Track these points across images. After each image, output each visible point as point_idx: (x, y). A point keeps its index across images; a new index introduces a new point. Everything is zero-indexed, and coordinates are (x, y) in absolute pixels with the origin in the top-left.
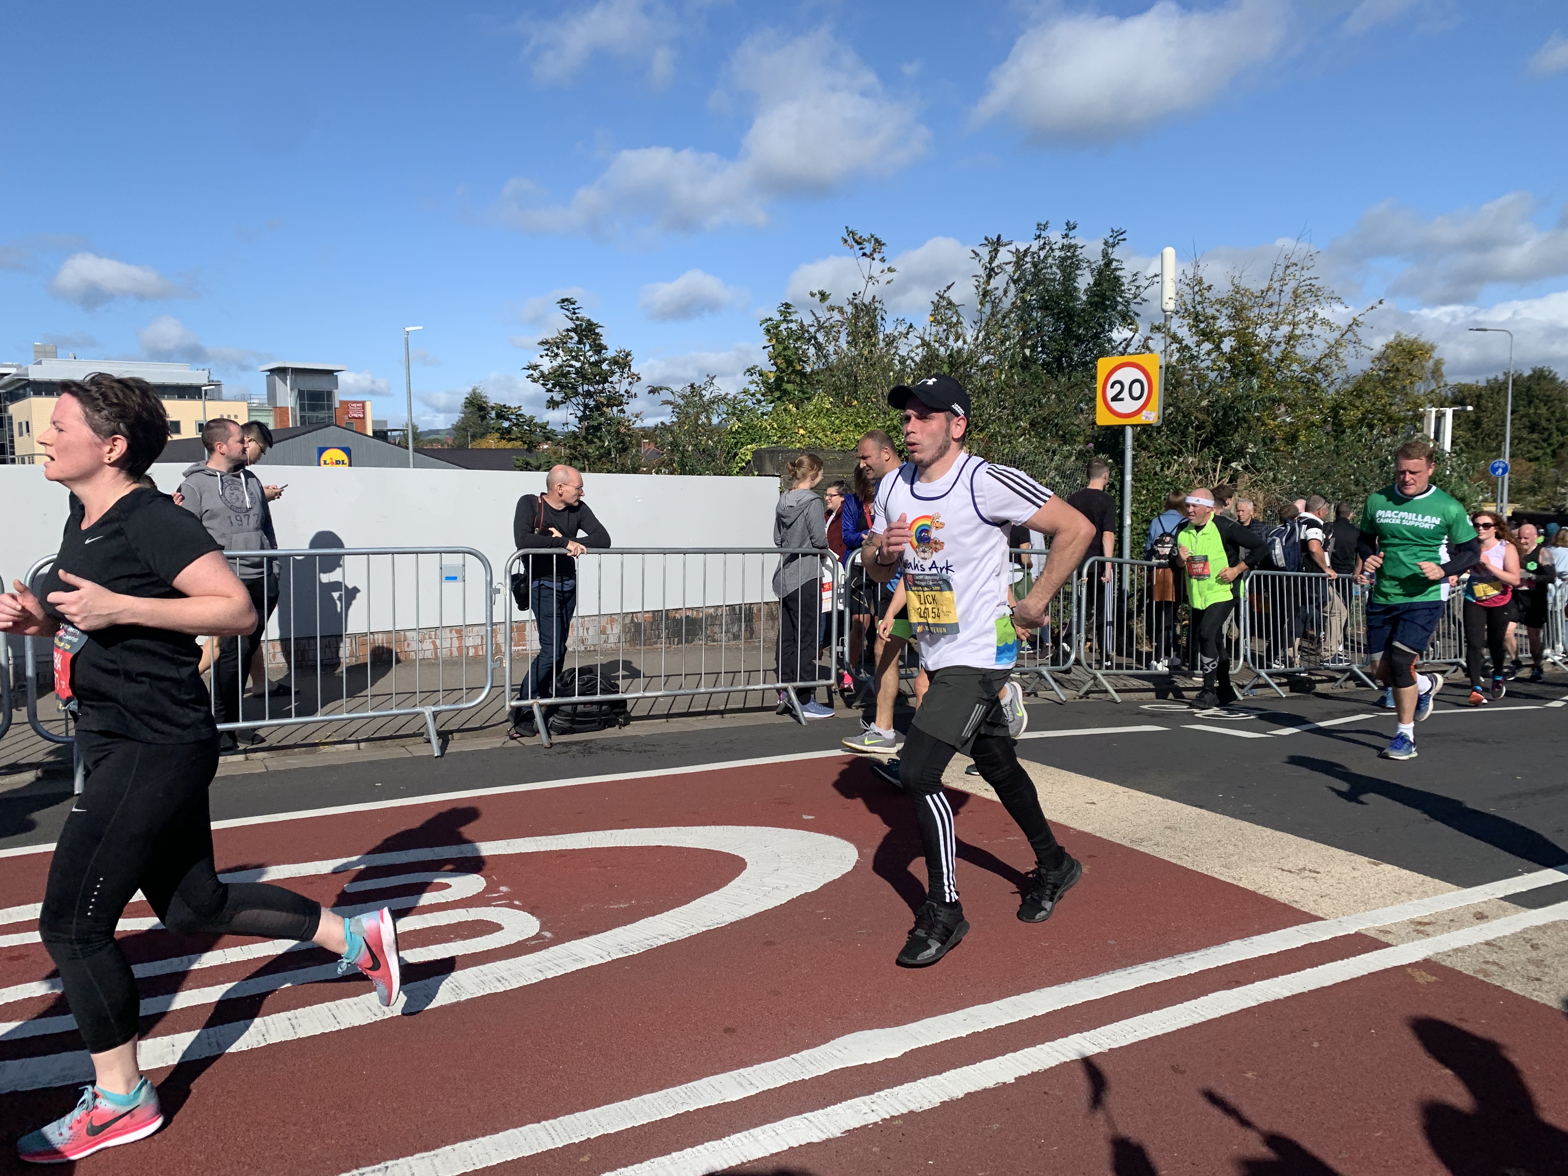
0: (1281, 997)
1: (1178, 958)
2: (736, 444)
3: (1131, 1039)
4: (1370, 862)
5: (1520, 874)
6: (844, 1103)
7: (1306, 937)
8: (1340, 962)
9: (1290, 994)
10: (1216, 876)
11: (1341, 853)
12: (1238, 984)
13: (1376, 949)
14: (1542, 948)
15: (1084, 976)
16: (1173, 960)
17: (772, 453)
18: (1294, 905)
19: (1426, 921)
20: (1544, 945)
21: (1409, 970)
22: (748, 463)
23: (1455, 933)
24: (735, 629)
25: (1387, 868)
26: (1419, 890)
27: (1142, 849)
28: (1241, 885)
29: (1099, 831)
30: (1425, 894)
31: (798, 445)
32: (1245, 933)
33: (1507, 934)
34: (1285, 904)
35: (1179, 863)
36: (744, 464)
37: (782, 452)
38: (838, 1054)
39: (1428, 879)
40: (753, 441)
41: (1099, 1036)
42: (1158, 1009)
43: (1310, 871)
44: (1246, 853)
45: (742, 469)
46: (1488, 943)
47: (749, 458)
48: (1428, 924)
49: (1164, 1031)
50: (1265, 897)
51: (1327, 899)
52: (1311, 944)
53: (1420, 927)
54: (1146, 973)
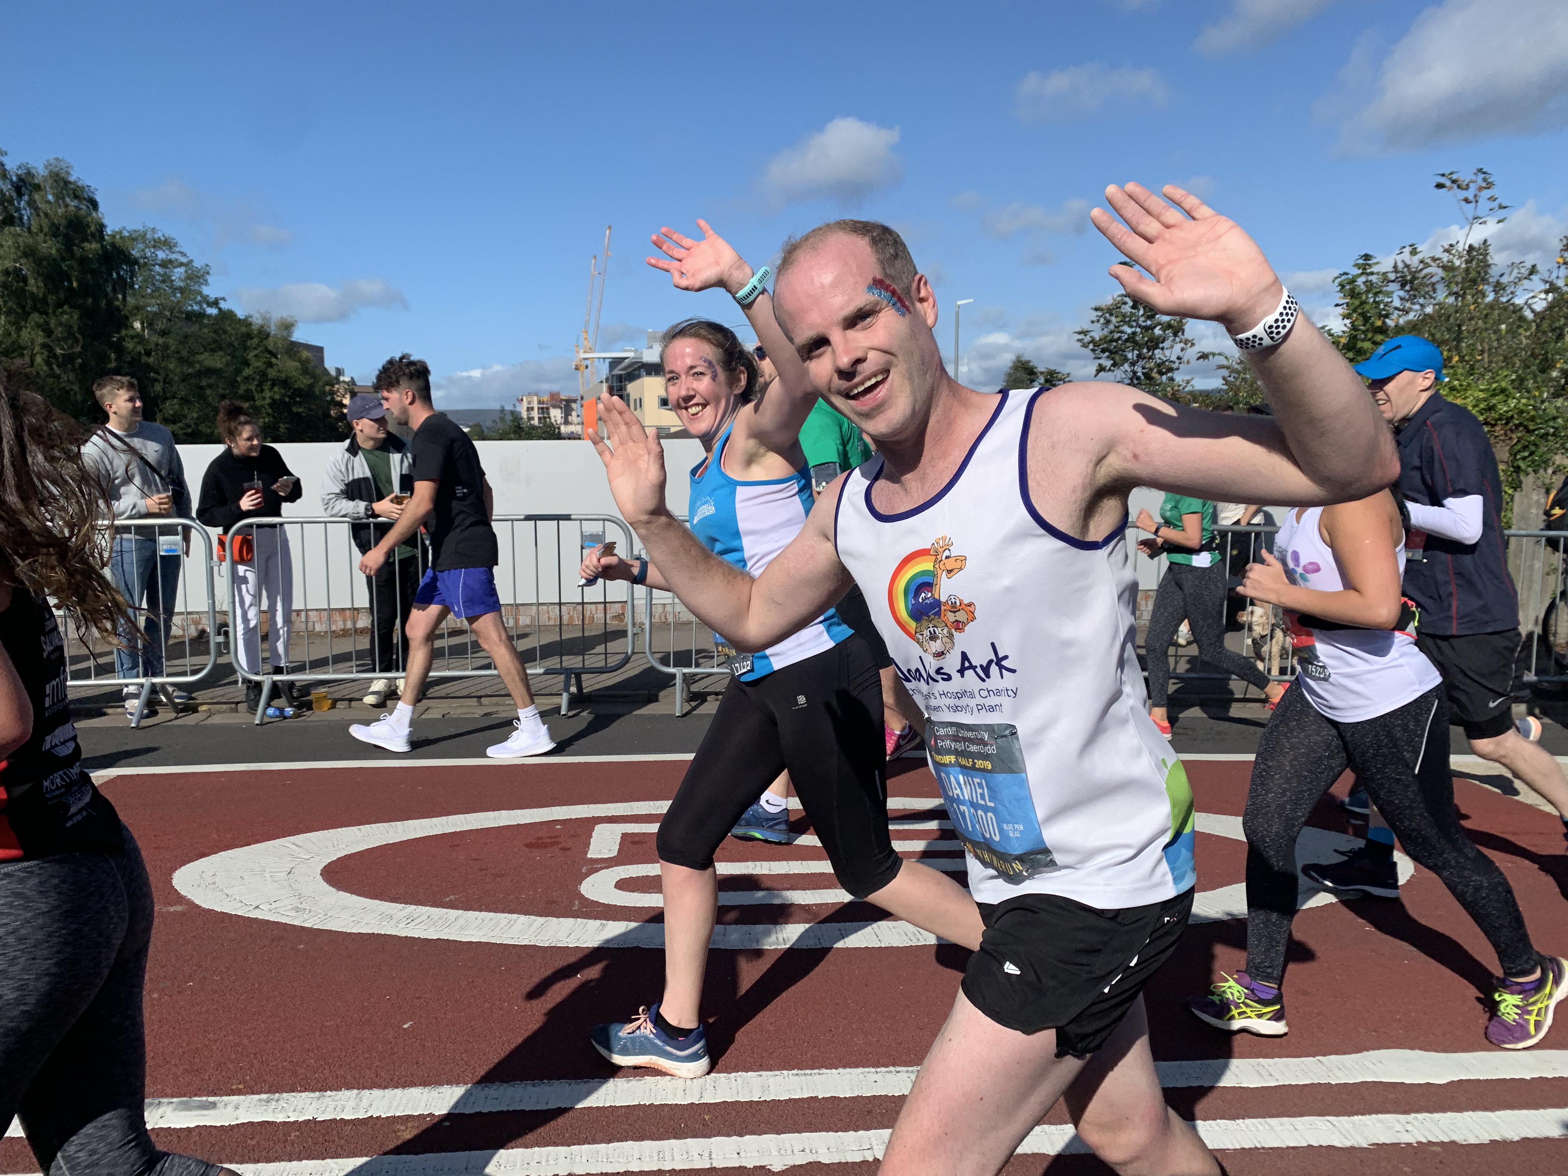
6: (1374, 1116)
38: (1371, 1066)
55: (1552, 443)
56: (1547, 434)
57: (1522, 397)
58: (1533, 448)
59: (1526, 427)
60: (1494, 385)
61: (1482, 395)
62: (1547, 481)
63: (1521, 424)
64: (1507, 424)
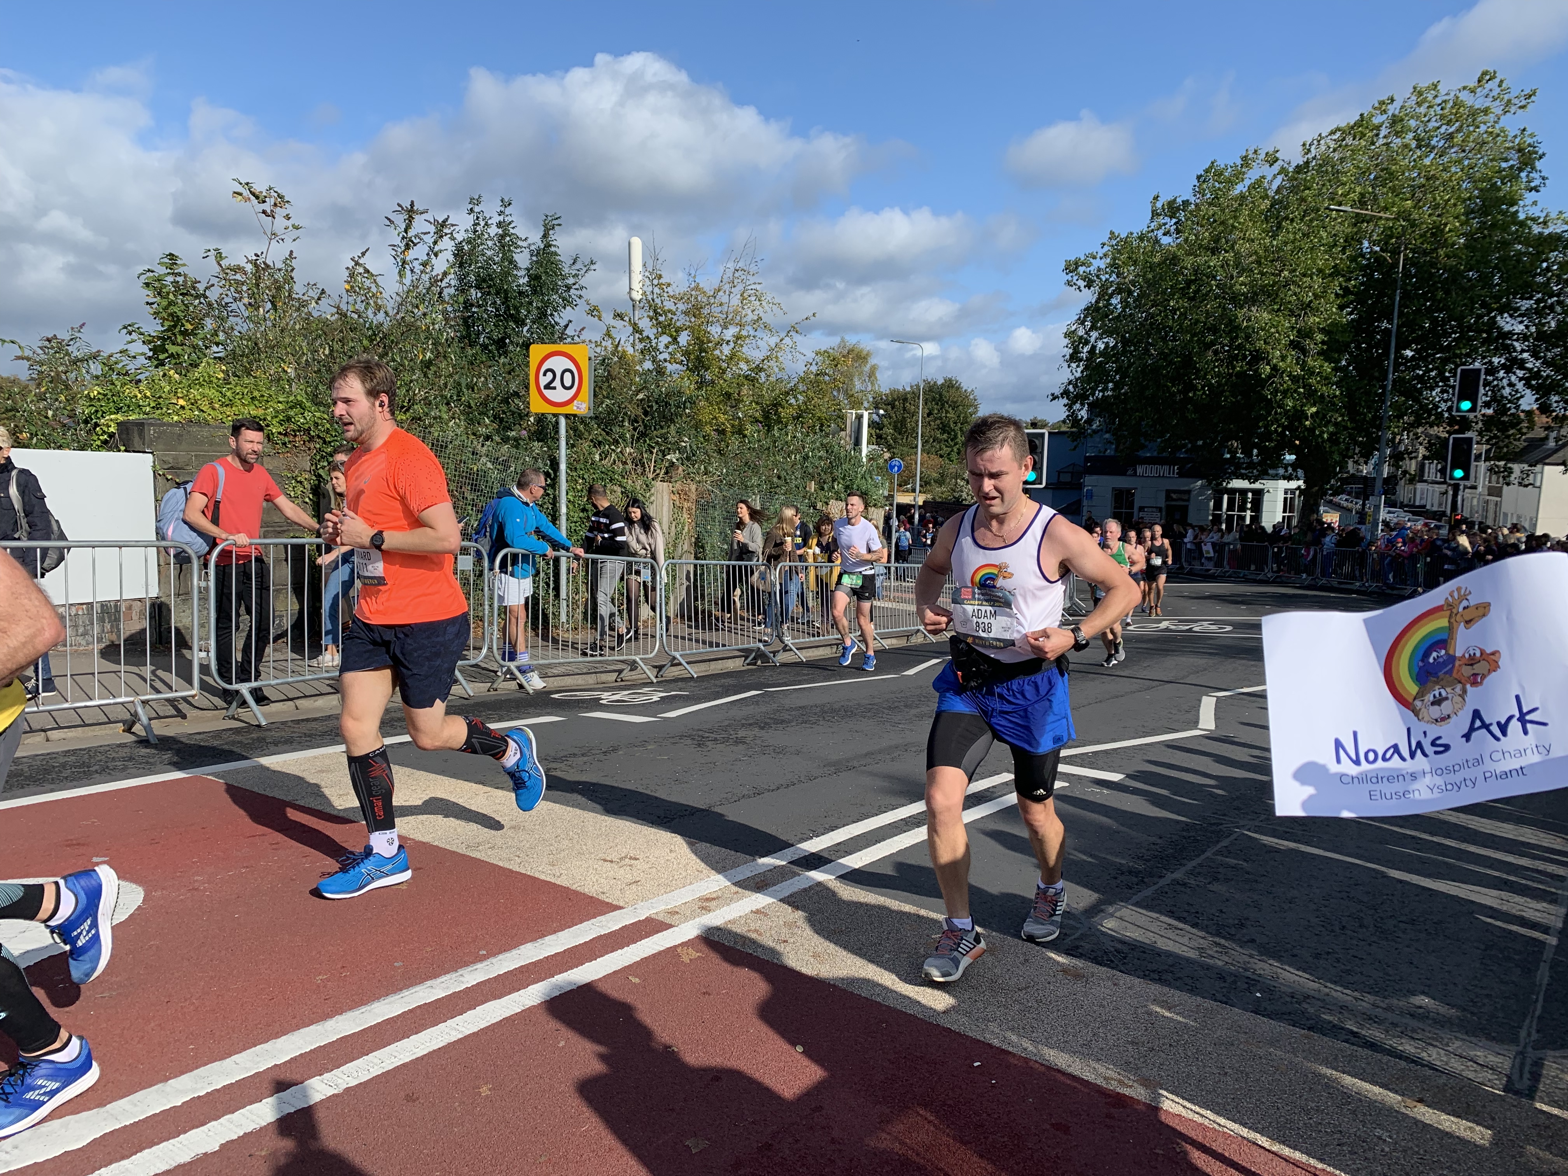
1: (461, 972)
2: (96, 413)
3: (376, 1071)
4: (687, 842)
7: (599, 929)
8: (619, 951)
9: (558, 993)
10: (537, 875)
11: (664, 835)
12: (512, 990)
13: (658, 932)
14: (800, 910)
15: (351, 1009)
16: (453, 975)
17: (141, 426)
18: (600, 897)
19: (714, 896)
21: (679, 949)
22: (112, 436)
23: (733, 906)
25: (702, 846)
26: (719, 865)
27: (475, 854)
28: (558, 883)
29: (439, 837)
30: (724, 869)
31: (176, 418)
32: (538, 933)
33: (777, 900)
34: (592, 897)
35: (506, 865)
36: (107, 437)
39: (732, 852)
40: (121, 410)
41: (341, 1075)
42: (416, 1033)
43: (631, 858)
44: (578, 847)
45: (105, 442)
46: (757, 912)
47: (112, 430)
48: (714, 899)
49: (414, 1057)
50: (576, 892)
51: (634, 886)
52: (600, 937)
53: (706, 903)
54: (421, 994)
57: (318, 410)
64: (305, 435)
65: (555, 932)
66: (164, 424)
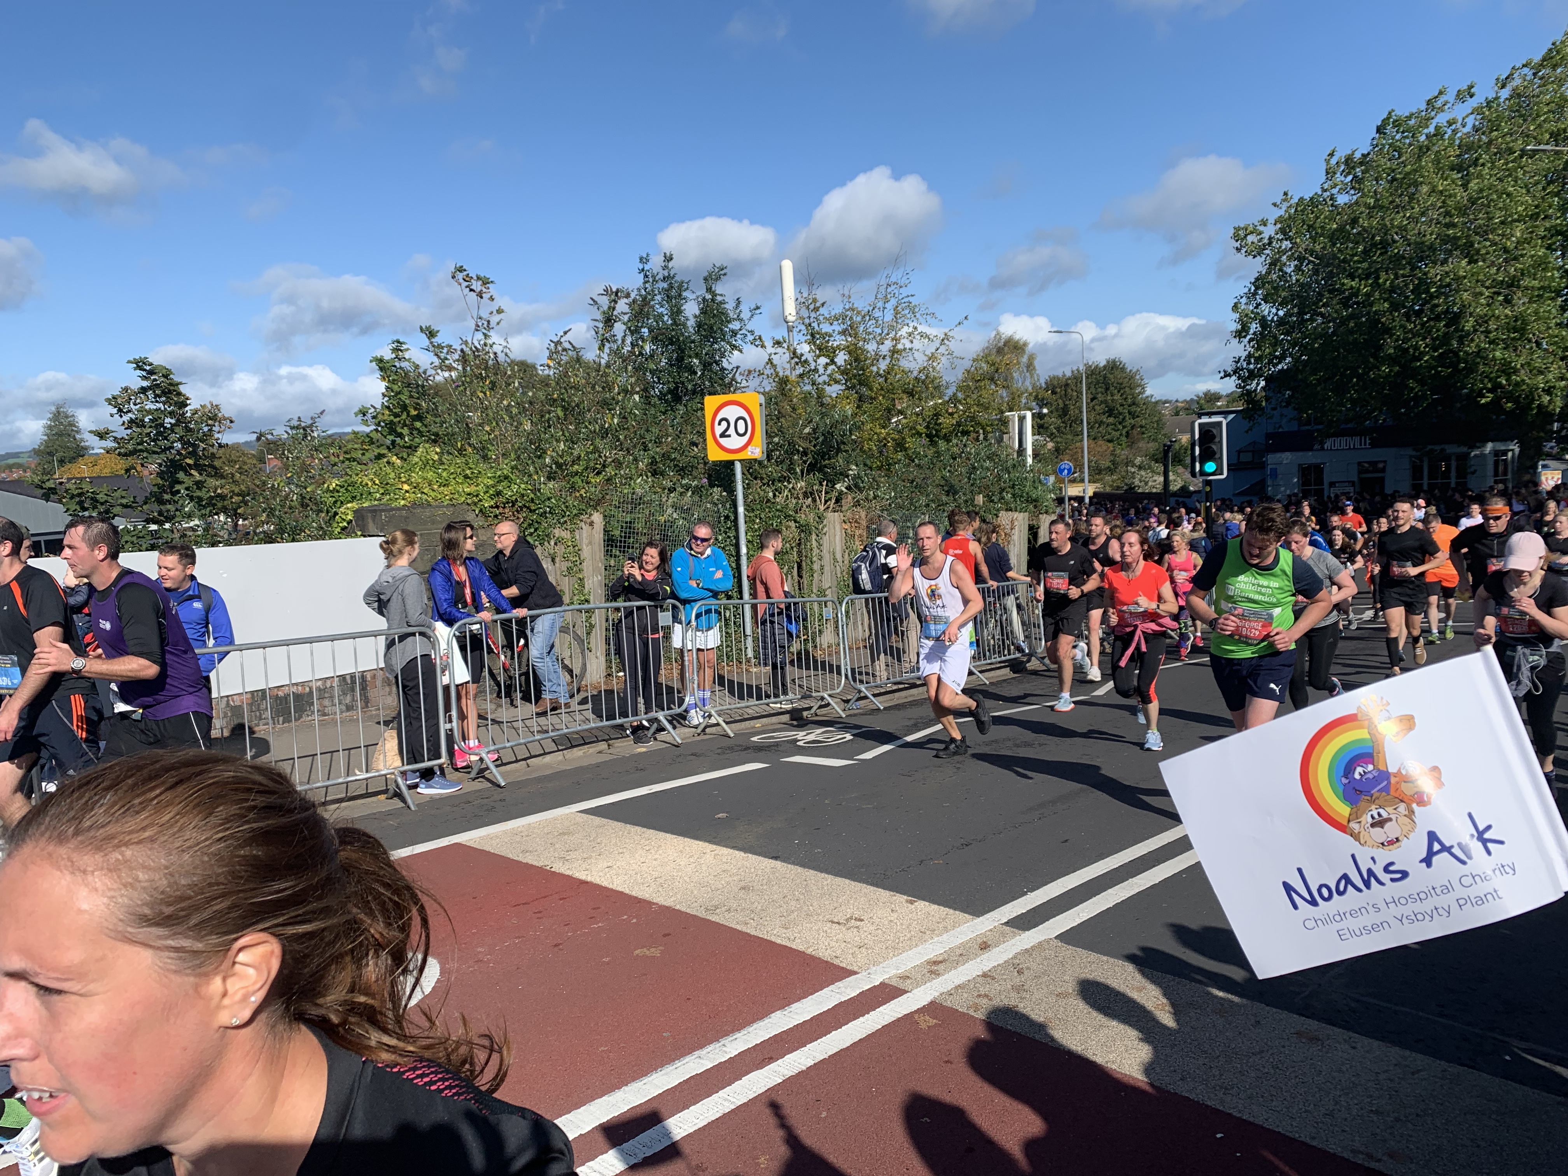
0: (804, 1068)
1: (723, 1042)
2: (335, 502)
3: (666, 1142)
4: (907, 901)
5: (1025, 894)
7: (838, 996)
8: (861, 1019)
9: (812, 1063)
10: (773, 939)
11: (884, 894)
12: (771, 1060)
13: (895, 998)
14: (1026, 972)
15: (634, 1079)
16: (718, 1045)
17: (374, 511)
18: (836, 962)
19: (941, 959)
20: (1028, 968)
21: (916, 1016)
22: (350, 522)
23: (961, 969)
24: (348, 699)
25: (921, 905)
26: (941, 926)
27: (714, 918)
28: (794, 947)
29: (680, 903)
30: (946, 930)
31: (403, 502)
32: (785, 1002)
33: (1001, 962)
34: (827, 962)
35: (744, 929)
36: (345, 524)
37: (383, 511)
39: (951, 911)
40: (354, 498)
41: (637, 1145)
42: (695, 1104)
43: (856, 919)
44: (805, 908)
45: (343, 529)
46: (985, 975)
47: (350, 517)
48: (941, 962)
49: (696, 1128)
50: (812, 957)
51: (864, 950)
52: (841, 1004)
53: (934, 968)
54: (691, 1064)
55: (550, 519)
56: (545, 512)
57: (522, 482)
58: (536, 525)
59: (528, 508)
60: (499, 473)
61: (491, 482)
62: (552, 552)
63: (525, 506)
64: (513, 506)
65: (799, 1000)
66: (393, 509)
